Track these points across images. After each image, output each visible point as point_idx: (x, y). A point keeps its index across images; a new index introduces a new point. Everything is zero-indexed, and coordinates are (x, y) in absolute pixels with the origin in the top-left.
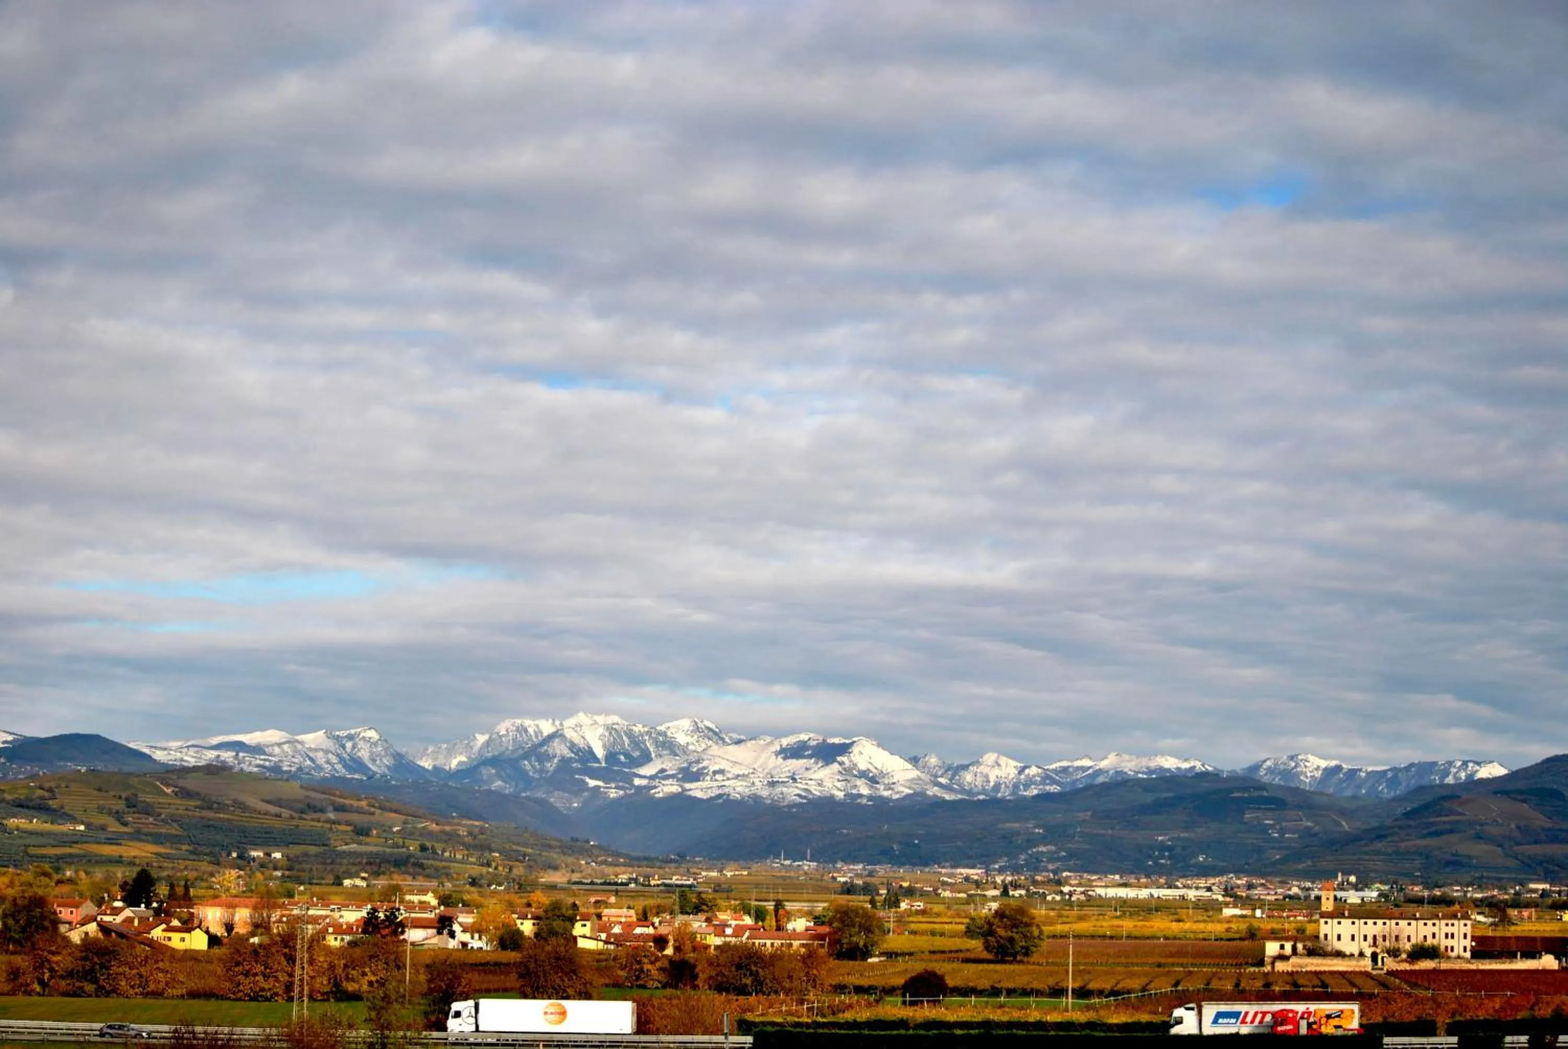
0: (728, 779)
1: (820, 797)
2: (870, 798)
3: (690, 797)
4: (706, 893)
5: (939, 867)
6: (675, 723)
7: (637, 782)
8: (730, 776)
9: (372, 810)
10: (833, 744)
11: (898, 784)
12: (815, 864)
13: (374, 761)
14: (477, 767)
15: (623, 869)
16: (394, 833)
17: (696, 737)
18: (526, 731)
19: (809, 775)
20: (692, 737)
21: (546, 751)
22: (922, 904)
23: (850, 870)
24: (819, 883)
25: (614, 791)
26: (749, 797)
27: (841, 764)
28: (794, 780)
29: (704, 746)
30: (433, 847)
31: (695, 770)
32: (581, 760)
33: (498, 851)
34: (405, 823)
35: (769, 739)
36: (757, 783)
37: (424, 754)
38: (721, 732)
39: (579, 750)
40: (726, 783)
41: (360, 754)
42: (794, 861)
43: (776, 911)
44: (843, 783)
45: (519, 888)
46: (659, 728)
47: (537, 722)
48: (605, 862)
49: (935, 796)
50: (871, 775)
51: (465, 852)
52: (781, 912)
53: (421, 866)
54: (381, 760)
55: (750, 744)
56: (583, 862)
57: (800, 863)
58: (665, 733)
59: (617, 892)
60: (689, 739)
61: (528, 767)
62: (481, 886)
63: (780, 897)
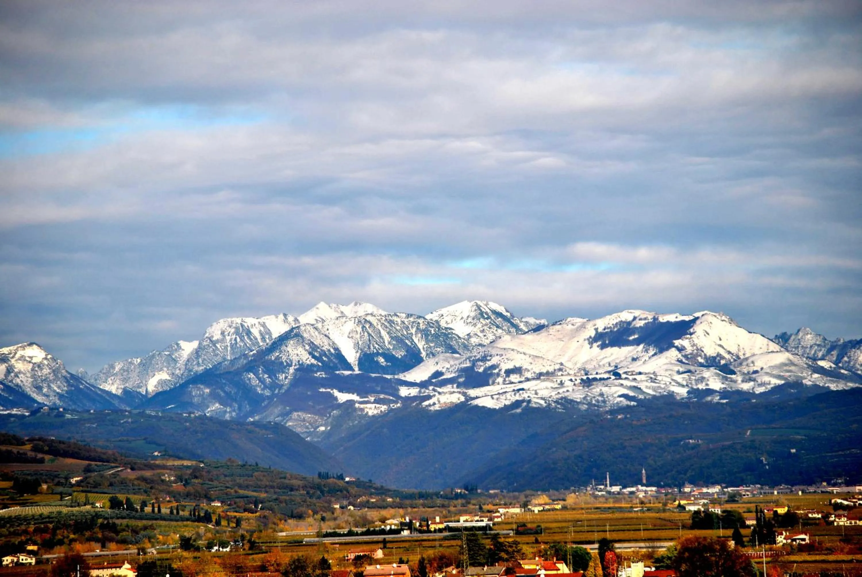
0: (528, 380)
1: (654, 397)
2: (724, 394)
3: (477, 406)
4: (507, 536)
5: (829, 484)
6: (451, 309)
7: (404, 391)
8: (529, 375)
9: (40, 456)
10: (668, 322)
11: (761, 373)
12: (654, 489)
13: (39, 388)
14: (184, 386)
15: (392, 511)
16: (72, 486)
17: (479, 325)
18: (249, 333)
19: (636, 367)
20: (475, 325)
21: (278, 358)
22: (807, 537)
23: (704, 496)
24: (662, 515)
25: (373, 406)
26: (556, 402)
27: (680, 349)
28: (618, 375)
29: (491, 337)
30: (128, 500)
31: (481, 370)
32: (326, 367)
33: (218, 499)
34: (88, 470)
35: (578, 321)
36: (568, 383)
37: (108, 374)
38: (513, 316)
39: (324, 354)
40: (525, 385)
41: (18, 381)
42: (624, 487)
43: (602, 554)
44: (685, 376)
45: (250, 548)
46: (429, 317)
47: (262, 320)
48: (367, 505)
49: (816, 386)
50: (723, 362)
51: (175, 504)
52: (609, 555)
53: (113, 528)
54: (49, 387)
55: (553, 330)
56: (337, 506)
57: (633, 489)
58: (437, 322)
59: (384, 542)
60: (469, 329)
61: (255, 382)
62: (198, 549)
63: (608, 536)
